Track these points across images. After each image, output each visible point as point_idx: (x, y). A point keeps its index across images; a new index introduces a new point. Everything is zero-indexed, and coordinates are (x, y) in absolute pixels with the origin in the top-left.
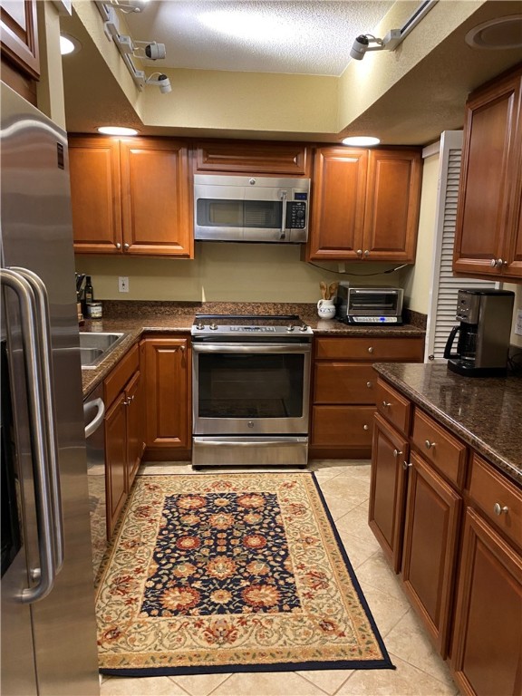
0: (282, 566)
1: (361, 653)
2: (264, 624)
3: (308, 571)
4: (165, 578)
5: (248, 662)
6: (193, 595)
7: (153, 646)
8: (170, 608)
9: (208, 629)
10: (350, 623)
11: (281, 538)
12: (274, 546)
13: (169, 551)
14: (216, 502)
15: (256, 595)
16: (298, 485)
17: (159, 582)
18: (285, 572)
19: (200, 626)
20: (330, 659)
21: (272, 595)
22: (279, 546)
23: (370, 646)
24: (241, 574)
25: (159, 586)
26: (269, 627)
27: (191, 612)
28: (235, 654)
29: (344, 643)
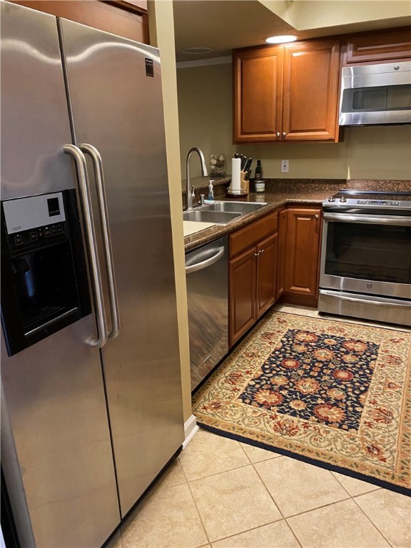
0: (358, 397)
1: (393, 478)
2: (321, 432)
3: (378, 407)
4: (264, 382)
6: (278, 398)
7: (237, 421)
8: (259, 401)
9: (278, 423)
10: (395, 455)
11: (367, 378)
12: (358, 382)
13: (274, 365)
14: (326, 341)
15: (325, 412)
16: (403, 342)
17: (259, 383)
18: (358, 402)
19: (273, 419)
20: (363, 473)
21: (338, 415)
22: (361, 383)
23: (405, 476)
24: (320, 394)
25: (258, 386)
26: (324, 435)
27: (272, 408)
28: (290, 444)
29: (382, 466)
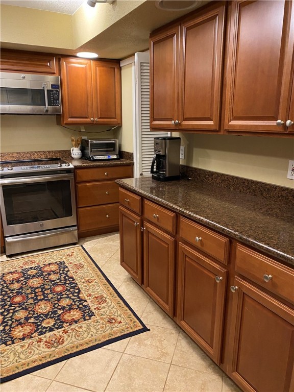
0: (79, 298)
1: (132, 328)
2: (77, 329)
3: (94, 296)
4: (10, 322)
5: (74, 351)
6: (31, 326)
7: (14, 361)
8: (18, 337)
9: (46, 342)
10: (122, 316)
11: (74, 283)
12: (71, 288)
13: (7, 307)
14: (29, 273)
15: (69, 316)
16: (75, 254)
17: (7, 325)
18: (81, 300)
19: (40, 342)
20: (117, 336)
21: (77, 314)
22: (74, 288)
23: (135, 323)
24: (57, 308)
25: (7, 328)
26: (81, 330)
27: (32, 336)
28: (66, 349)
29: (123, 326)
